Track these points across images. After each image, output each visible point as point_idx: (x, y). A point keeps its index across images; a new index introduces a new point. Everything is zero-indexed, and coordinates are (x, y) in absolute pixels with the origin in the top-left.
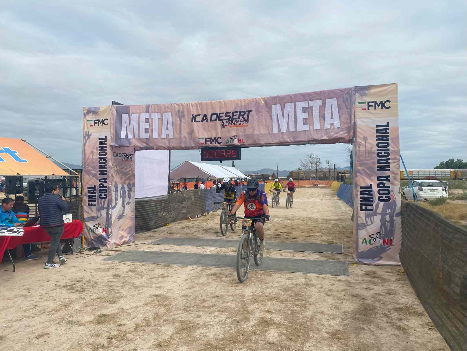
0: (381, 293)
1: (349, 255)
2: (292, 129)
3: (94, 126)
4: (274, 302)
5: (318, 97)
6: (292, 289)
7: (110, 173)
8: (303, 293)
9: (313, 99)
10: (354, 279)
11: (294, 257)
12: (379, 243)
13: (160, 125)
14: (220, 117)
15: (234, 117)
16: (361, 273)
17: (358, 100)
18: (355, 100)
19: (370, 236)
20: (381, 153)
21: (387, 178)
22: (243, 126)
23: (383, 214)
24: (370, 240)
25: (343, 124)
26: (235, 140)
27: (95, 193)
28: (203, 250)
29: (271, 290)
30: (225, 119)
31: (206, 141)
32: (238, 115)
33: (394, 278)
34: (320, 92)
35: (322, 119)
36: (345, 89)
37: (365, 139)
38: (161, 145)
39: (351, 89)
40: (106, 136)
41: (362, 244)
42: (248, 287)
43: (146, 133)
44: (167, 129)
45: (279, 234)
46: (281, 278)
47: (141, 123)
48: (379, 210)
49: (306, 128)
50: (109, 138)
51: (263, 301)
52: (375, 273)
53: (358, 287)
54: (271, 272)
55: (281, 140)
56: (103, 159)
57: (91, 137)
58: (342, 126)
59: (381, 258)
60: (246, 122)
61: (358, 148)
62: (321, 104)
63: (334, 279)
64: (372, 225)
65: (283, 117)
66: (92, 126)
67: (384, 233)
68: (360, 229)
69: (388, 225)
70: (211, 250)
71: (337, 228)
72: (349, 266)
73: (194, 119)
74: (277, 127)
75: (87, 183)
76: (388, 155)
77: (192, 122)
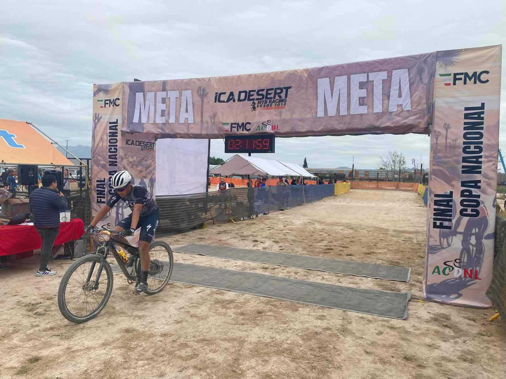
0: (452, 357)
1: (416, 285)
2: (343, 112)
3: (105, 107)
4: (282, 358)
5: (382, 68)
6: (318, 337)
7: (120, 164)
8: (331, 346)
9: (375, 70)
10: (413, 326)
11: (340, 282)
12: (457, 274)
13: (178, 107)
14: (250, 95)
15: (269, 96)
16: (427, 316)
17: (440, 70)
18: (435, 71)
19: (445, 263)
20: (469, 148)
21: (476, 184)
22: (279, 108)
23: (467, 235)
24: (445, 269)
25: (415, 105)
26: (268, 126)
27: (104, 188)
28: (227, 264)
29: (288, 336)
30: (257, 99)
31: (232, 127)
32: (273, 93)
33: (475, 331)
34: (384, 59)
35: (386, 98)
36: (422, 55)
37: (447, 127)
38: (178, 131)
39: (430, 55)
40: (117, 120)
41: (433, 273)
42: (257, 328)
43: (162, 116)
44: (187, 111)
45: (332, 247)
46: (309, 315)
47: (157, 104)
48: (461, 229)
49: (363, 110)
50: (120, 122)
51: (267, 354)
52: (447, 318)
53: (418, 341)
54: (299, 305)
55: (328, 126)
56: (113, 148)
57: (101, 120)
58: (414, 107)
59: (460, 296)
60: (283, 103)
61: (435, 139)
62: (386, 78)
63: (384, 323)
64: (449, 248)
65: (332, 96)
66: (102, 107)
67: (465, 261)
68: (431, 253)
69: (473, 249)
70: (236, 264)
71: (409, 244)
72: (411, 303)
73: (218, 98)
74: (323, 109)
75: (96, 176)
76: (481, 151)
77: (215, 102)
